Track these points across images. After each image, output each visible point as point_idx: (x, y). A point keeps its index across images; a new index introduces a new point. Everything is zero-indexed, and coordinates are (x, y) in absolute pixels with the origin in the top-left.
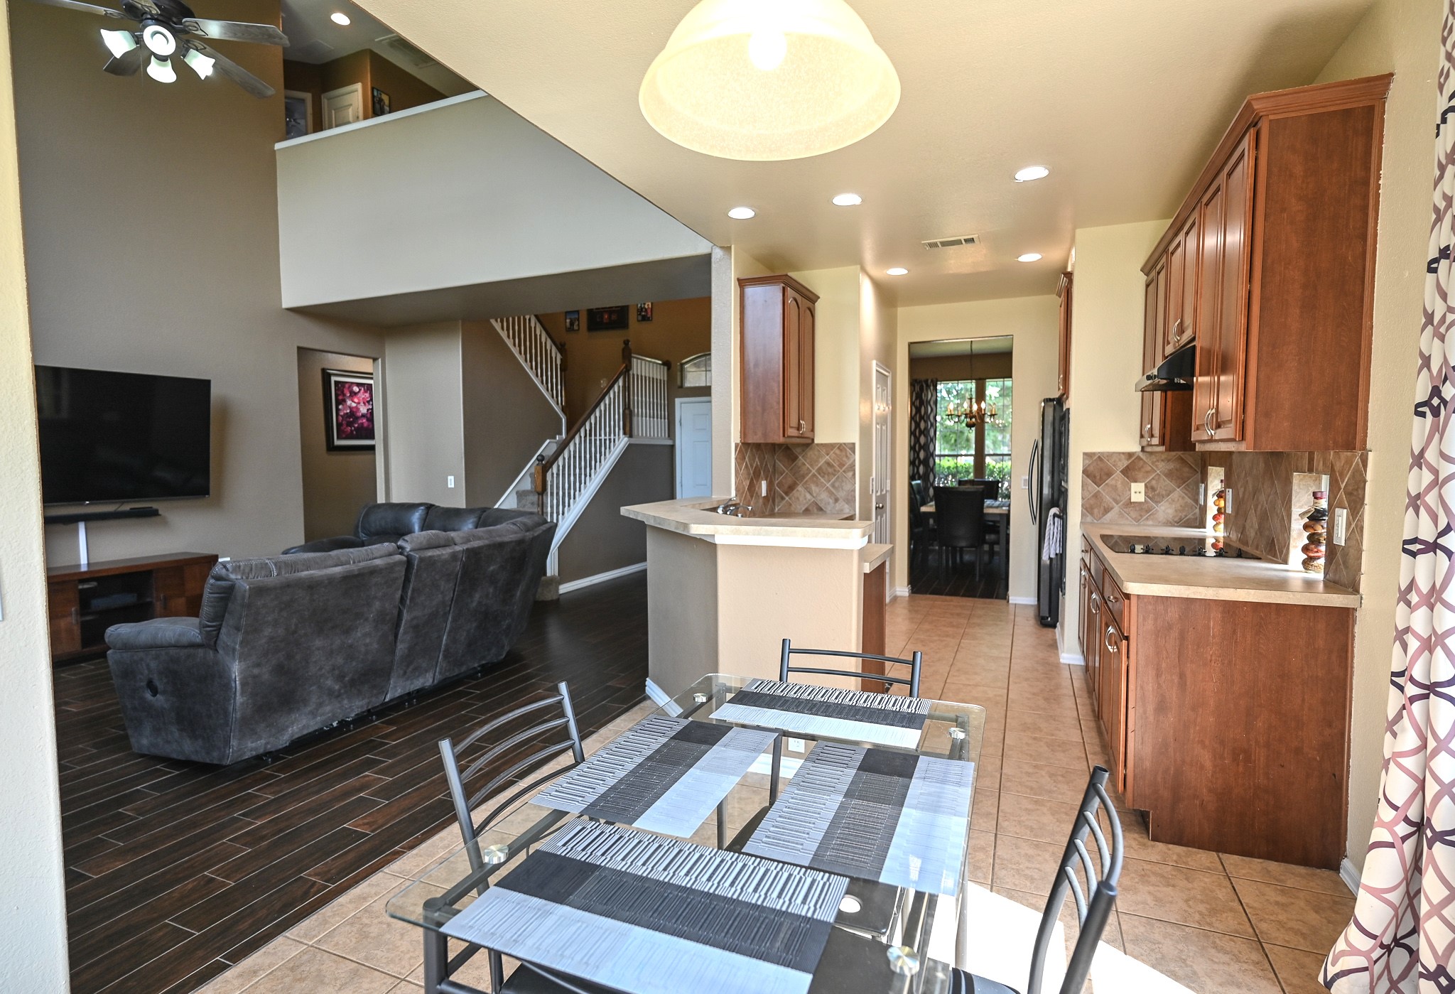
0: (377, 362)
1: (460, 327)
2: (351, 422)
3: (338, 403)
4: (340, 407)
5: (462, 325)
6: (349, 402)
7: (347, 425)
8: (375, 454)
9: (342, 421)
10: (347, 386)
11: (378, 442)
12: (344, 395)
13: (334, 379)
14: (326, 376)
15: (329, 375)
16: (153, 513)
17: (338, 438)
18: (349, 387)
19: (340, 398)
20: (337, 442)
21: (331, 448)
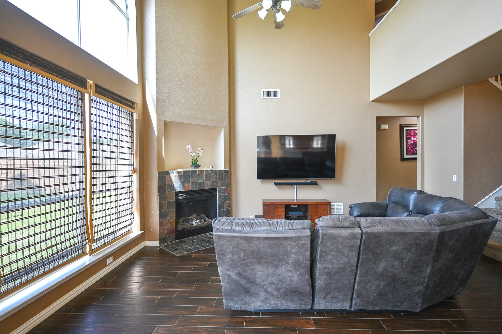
0: (419, 118)
1: (463, 89)
2: (414, 147)
3: (407, 139)
4: (408, 141)
5: (465, 88)
6: (413, 138)
7: (412, 149)
8: (417, 162)
9: (409, 147)
10: (412, 131)
11: (418, 156)
12: (411, 135)
13: (405, 129)
14: (402, 127)
15: (403, 127)
16: (315, 184)
17: (406, 155)
18: (414, 131)
19: (408, 137)
20: (406, 157)
21: (403, 159)
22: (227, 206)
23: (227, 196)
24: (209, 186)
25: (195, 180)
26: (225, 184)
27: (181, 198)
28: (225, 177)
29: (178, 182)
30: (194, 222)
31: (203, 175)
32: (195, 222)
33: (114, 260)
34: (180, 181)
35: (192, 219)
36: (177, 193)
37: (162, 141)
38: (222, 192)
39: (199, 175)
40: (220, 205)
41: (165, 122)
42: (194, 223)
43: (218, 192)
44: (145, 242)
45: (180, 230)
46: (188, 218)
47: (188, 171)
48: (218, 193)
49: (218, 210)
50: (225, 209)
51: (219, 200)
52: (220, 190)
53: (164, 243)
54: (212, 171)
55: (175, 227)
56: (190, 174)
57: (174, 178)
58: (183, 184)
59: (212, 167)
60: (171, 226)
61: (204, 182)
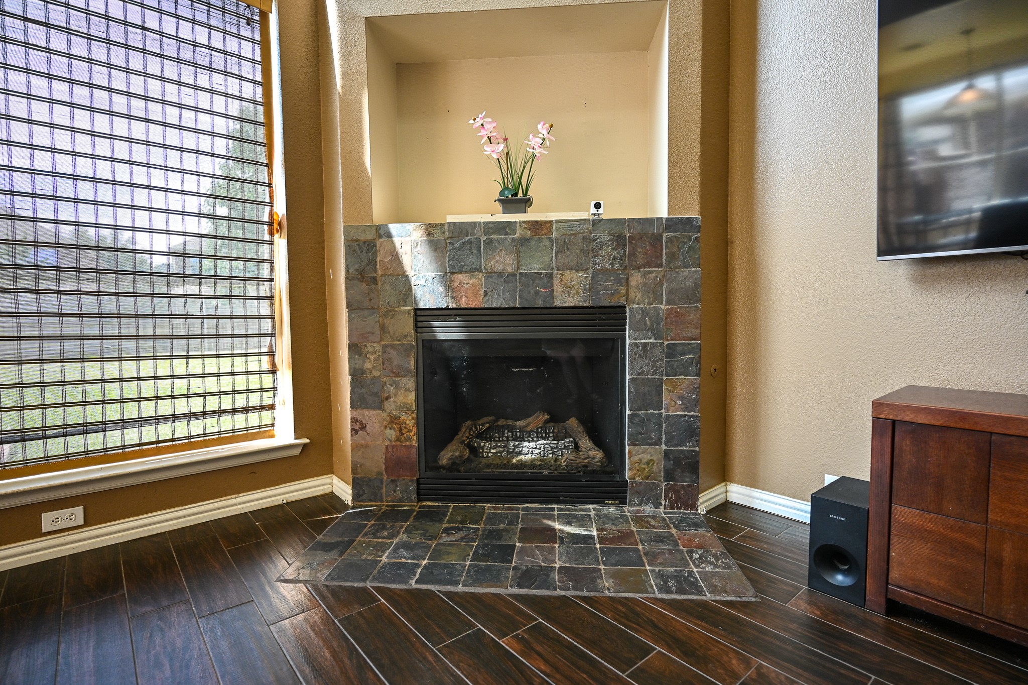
22: (682, 398)
23: (679, 349)
24: (578, 293)
25: (503, 261)
26: (670, 292)
27: (441, 336)
28: (672, 257)
29: (427, 270)
30: (526, 444)
31: (546, 242)
32: (532, 444)
33: (88, 522)
34: (434, 265)
35: (527, 432)
36: (423, 317)
37: (360, 102)
38: (651, 329)
39: (523, 241)
40: (637, 390)
41: (369, 21)
42: (525, 450)
43: (627, 327)
44: (328, 481)
45: (443, 467)
46: (510, 422)
47: (474, 225)
48: (627, 332)
49: (628, 412)
50: (667, 409)
51: (631, 363)
52: (638, 317)
53: (371, 500)
54: (596, 223)
55: (414, 451)
56: (483, 238)
57: (409, 252)
58: (447, 278)
59: (598, 206)
60: (398, 440)
61: (550, 276)
